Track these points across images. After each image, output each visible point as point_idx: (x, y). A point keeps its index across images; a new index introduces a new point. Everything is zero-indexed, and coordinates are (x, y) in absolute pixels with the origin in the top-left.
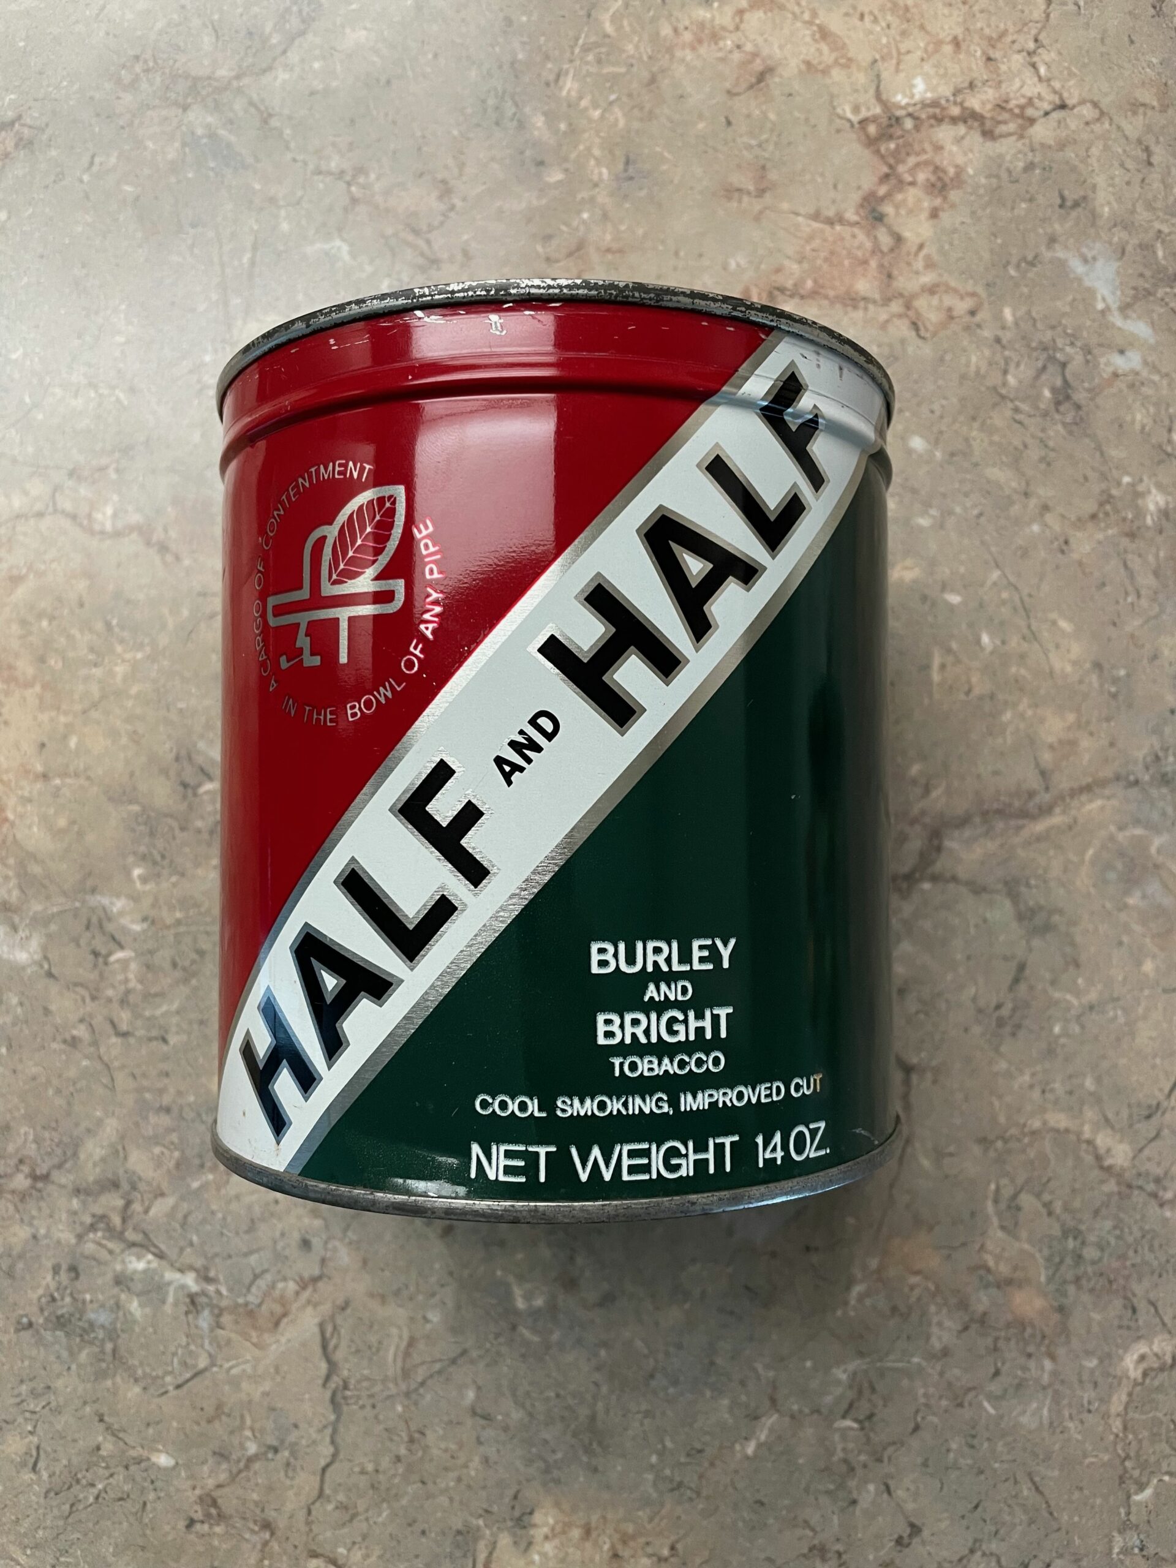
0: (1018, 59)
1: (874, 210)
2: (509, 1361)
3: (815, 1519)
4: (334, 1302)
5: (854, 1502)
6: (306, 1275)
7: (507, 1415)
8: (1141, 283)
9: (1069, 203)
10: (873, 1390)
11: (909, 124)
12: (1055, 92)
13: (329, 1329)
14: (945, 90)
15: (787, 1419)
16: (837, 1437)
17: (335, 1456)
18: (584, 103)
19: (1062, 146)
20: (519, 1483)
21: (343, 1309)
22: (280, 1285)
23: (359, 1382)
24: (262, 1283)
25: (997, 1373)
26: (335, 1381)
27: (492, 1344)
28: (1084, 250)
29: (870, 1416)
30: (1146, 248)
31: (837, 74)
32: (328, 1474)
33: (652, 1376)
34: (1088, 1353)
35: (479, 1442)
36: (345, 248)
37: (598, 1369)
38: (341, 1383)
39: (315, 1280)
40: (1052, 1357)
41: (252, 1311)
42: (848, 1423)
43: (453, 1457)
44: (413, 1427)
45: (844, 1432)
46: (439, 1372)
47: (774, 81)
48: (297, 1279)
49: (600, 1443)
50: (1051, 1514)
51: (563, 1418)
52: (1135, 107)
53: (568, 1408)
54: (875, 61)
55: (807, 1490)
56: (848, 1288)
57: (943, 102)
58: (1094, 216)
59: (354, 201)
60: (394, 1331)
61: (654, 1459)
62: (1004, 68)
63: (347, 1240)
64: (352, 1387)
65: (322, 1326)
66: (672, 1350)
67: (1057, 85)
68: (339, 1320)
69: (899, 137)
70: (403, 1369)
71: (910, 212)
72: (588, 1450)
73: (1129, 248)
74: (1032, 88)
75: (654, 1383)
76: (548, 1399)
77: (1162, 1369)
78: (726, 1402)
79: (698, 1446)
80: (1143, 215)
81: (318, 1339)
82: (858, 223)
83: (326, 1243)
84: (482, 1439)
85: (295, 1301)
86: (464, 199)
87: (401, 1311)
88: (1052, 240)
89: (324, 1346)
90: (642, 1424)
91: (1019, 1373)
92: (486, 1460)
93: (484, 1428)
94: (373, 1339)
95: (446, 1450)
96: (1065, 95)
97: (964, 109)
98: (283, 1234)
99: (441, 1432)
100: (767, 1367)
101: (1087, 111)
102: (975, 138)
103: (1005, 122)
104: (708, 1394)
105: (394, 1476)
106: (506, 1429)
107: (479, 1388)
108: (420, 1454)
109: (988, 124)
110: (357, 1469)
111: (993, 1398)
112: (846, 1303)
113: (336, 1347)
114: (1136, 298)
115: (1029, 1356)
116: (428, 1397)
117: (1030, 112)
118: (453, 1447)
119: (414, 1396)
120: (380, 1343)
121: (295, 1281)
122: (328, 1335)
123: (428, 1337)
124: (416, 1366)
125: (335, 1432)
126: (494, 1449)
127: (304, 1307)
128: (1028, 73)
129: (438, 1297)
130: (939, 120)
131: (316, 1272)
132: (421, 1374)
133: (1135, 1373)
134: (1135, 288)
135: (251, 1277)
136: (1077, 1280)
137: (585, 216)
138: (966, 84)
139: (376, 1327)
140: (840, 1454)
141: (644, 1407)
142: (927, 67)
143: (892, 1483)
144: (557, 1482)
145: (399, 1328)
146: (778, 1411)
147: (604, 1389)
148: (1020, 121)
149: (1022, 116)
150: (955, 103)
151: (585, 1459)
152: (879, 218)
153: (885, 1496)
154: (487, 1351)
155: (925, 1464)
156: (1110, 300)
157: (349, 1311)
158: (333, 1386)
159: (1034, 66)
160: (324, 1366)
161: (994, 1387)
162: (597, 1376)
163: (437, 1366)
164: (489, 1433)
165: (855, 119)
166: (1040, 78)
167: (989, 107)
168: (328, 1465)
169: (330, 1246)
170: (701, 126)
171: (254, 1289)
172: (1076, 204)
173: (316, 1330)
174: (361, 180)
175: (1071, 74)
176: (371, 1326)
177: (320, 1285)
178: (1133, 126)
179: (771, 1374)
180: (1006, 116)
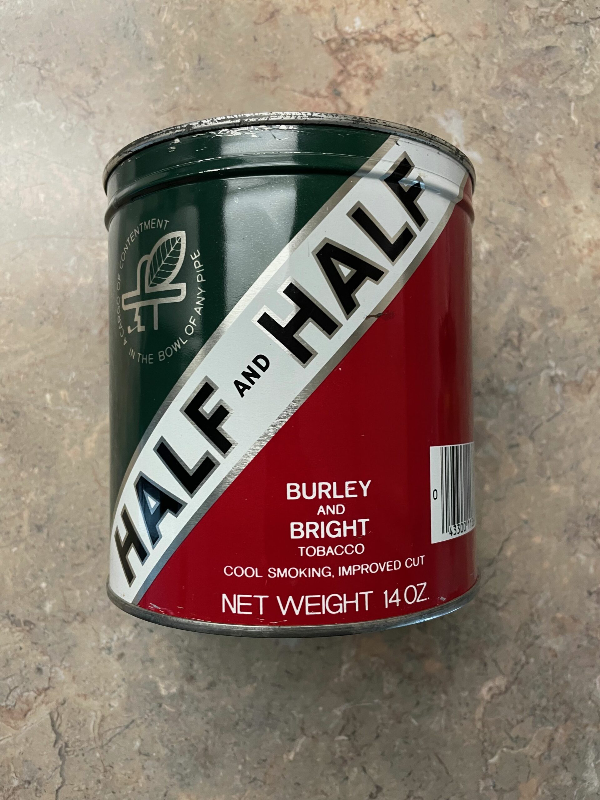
0: (409, 9)
1: (335, 90)
2: (158, 724)
3: (327, 789)
4: (57, 701)
5: (347, 778)
6: (40, 688)
7: (159, 752)
8: (475, 131)
9: (437, 88)
10: (355, 718)
11: (353, 43)
12: (429, 27)
13: (55, 716)
14: (371, 25)
15: (310, 739)
16: (337, 745)
17: (63, 783)
18: (174, 26)
19: (433, 57)
20: (167, 787)
21: (63, 704)
22: (26, 694)
23: (74, 742)
24: (15, 694)
25: (418, 703)
26: (61, 743)
27: (148, 715)
28: (446, 114)
29: (354, 733)
30: (477, 112)
31: (314, 15)
32: (59, 794)
33: (237, 724)
34: (463, 689)
35: (143, 768)
36: (38, 105)
37: (207, 723)
38: (64, 744)
39: (46, 689)
40: (446, 693)
41: (10, 709)
42: (343, 737)
43: (129, 778)
44: (106, 764)
45: (340, 742)
46: (119, 734)
47: (280, 17)
48: (35, 690)
49: (210, 762)
50: (448, 773)
51: (189, 751)
52: (471, 36)
53: (192, 745)
54: (334, 8)
55: (322, 775)
56: (340, 666)
57: (370, 31)
58: (450, 95)
59: (43, 78)
60: (93, 713)
61: (240, 767)
62: (402, 14)
63: (63, 667)
64: (70, 745)
65: (51, 714)
66: (248, 709)
67: (430, 23)
68: (61, 710)
69: (349, 50)
70: (99, 734)
71: (355, 91)
72: (204, 766)
73: (469, 113)
74: (417, 25)
75: (238, 728)
76: (181, 742)
77: (500, 694)
78: (277, 733)
79: (264, 758)
80: (475, 95)
81: (49, 722)
82: (327, 97)
83: (51, 669)
84: (145, 767)
85: (35, 702)
86: (107, 78)
87: (96, 703)
88: (429, 108)
89: (53, 725)
90: (233, 750)
91: (429, 702)
92: (148, 777)
93: (146, 760)
94: (81, 719)
95: (125, 775)
96: (435, 29)
97: (382, 36)
98: (25, 666)
99: (122, 765)
100: (299, 713)
101: (446, 39)
102: (387, 52)
103: (402, 43)
104: (268, 729)
105: (97, 791)
106: (158, 760)
107: (142, 740)
108: (111, 778)
109: (395, 45)
110: (76, 789)
111: (417, 717)
112: (339, 675)
113: (59, 725)
115: (434, 693)
116: (114, 747)
117: (416, 38)
118: (129, 772)
119: (105, 748)
120: (85, 720)
121: (33, 690)
122: (55, 719)
123: (112, 715)
124: (106, 731)
125: (62, 769)
126: (152, 771)
127: (40, 705)
128: (415, 17)
129: (116, 693)
130: (368, 41)
131: (46, 686)
132: (109, 735)
133: (487, 697)
134: (472, 134)
135: (8, 691)
136: (457, 652)
137: (177, 89)
138: (382, 22)
139: (82, 712)
140: (338, 754)
141: (233, 740)
142: (362, 12)
143: (366, 766)
144: (188, 784)
145: (95, 711)
146: (305, 735)
147: (212, 733)
148: (411, 43)
149: (412, 40)
150: (377, 32)
151: (202, 771)
152: (338, 94)
153: (363, 773)
154: (146, 719)
155: (383, 754)
157: (66, 705)
158: (60, 746)
159: (418, 13)
160: (53, 736)
161: (417, 711)
162: (208, 727)
163: (118, 730)
164: (149, 763)
165: (324, 39)
166: (421, 20)
167: (395, 35)
168: (59, 788)
169: (53, 671)
170: (240, 40)
171: (10, 698)
172: (441, 89)
173: (48, 717)
174: (47, 66)
175: (437, 18)
176: (79, 712)
177: (49, 692)
178: (470, 47)
179: (301, 716)
180: (403, 40)
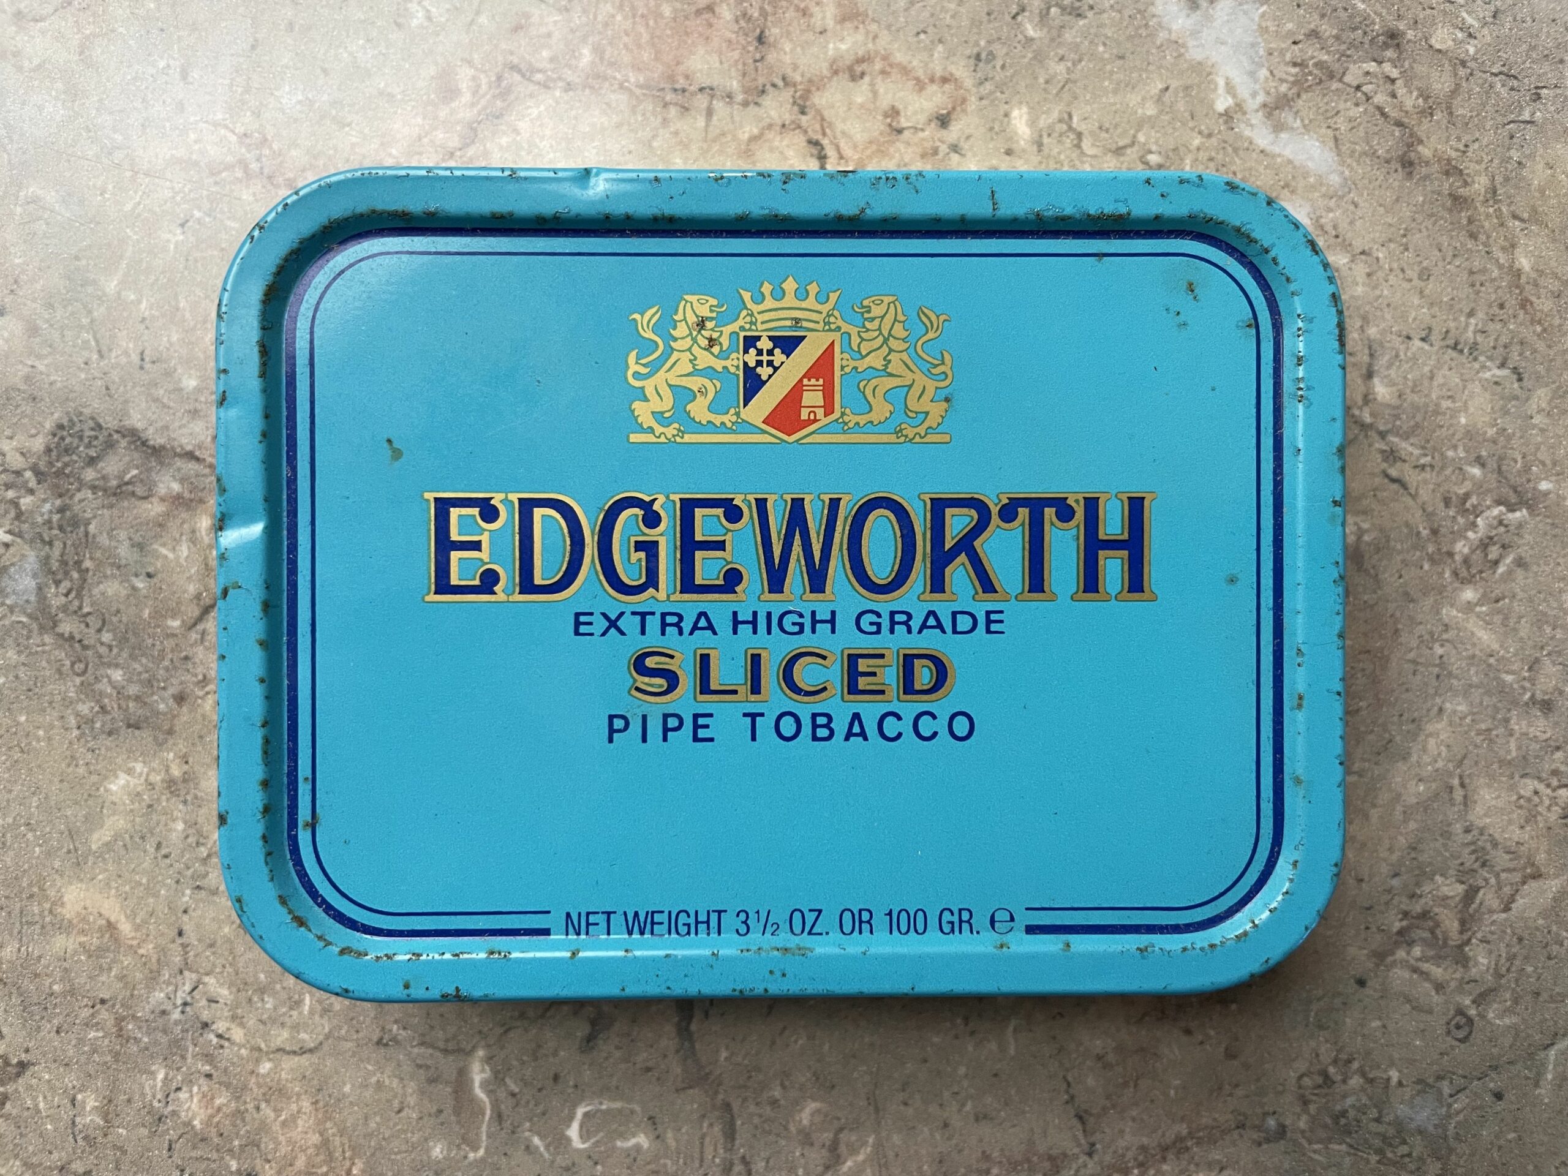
114: (1298, 84)
156: (1244, 92)
